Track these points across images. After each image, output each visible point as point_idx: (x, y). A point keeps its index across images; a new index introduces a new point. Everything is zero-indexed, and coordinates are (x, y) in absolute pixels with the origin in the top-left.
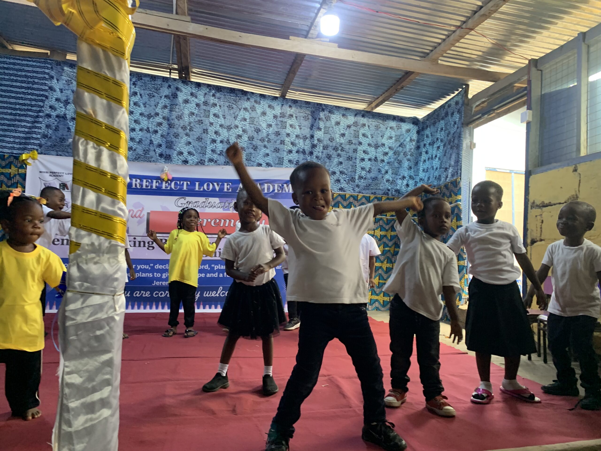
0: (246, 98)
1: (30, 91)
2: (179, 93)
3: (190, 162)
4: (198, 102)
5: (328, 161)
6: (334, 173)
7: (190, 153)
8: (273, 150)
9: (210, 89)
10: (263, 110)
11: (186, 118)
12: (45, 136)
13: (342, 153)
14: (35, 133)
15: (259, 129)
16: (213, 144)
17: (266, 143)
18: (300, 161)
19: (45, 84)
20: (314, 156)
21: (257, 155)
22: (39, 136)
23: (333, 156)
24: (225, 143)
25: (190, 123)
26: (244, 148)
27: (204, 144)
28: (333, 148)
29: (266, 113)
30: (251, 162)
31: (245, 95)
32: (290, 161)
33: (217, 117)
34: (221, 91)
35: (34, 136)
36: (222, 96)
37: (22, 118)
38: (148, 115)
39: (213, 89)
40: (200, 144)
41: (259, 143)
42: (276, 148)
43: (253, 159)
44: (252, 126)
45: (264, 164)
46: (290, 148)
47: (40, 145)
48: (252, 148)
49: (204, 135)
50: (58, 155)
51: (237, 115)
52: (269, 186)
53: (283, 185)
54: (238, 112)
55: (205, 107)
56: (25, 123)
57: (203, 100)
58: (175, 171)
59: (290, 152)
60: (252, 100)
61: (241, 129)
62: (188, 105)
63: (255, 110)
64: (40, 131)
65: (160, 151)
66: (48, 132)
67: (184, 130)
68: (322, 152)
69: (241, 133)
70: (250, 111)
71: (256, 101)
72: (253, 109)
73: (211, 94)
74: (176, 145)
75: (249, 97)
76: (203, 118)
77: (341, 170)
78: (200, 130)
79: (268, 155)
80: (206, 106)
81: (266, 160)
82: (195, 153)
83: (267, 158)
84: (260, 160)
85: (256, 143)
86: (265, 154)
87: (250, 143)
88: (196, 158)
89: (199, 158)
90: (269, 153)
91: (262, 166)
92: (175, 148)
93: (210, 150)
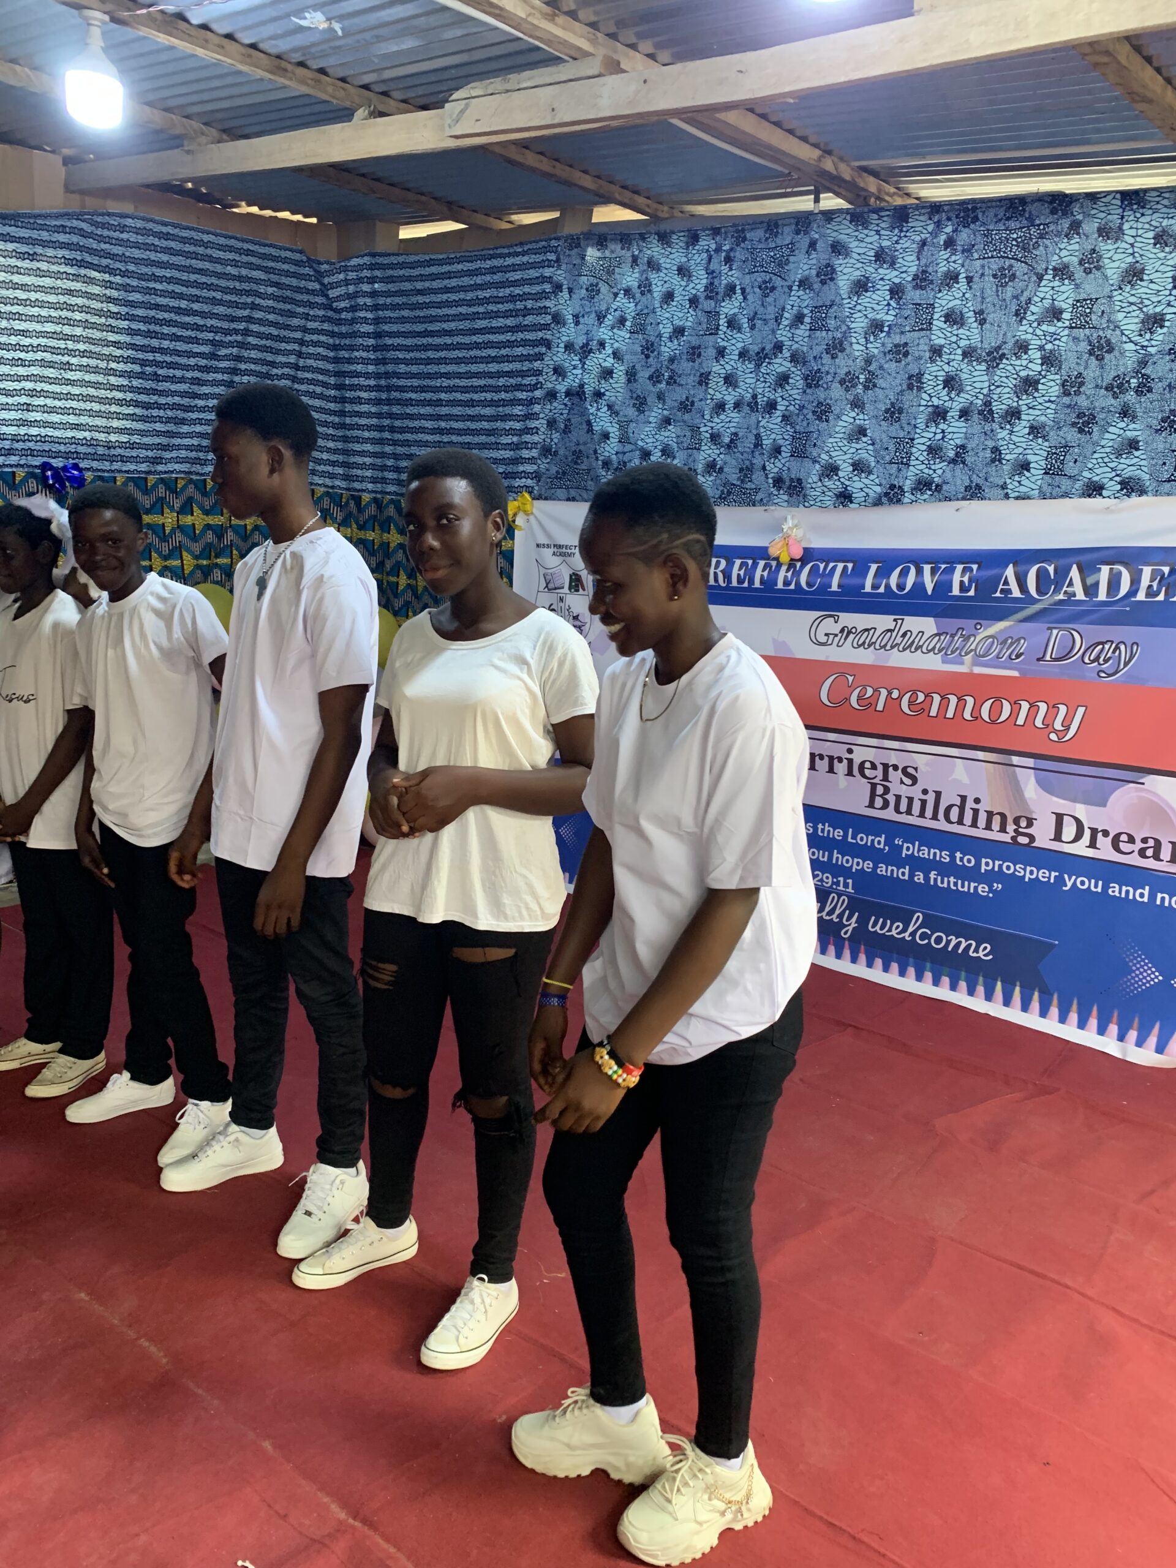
0: (1065, 224)
1: (520, 336)
2: (839, 262)
3: (858, 496)
4: (897, 281)
7: (859, 467)
8: (1155, 423)
9: (938, 224)
10: (1130, 259)
11: (856, 347)
12: (546, 451)
14: (526, 445)
15: (1108, 342)
16: (937, 425)
17: (1130, 397)
19: (544, 310)
21: (1090, 448)
22: (534, 453)
24: (976, 417)
25: (868, 361)
26: (1043, 426)
27: (907, 428)
29: (1143, 269)
30: (1064, 481)
31: (1065, 214)
33: (955, 322)
34: (976, 219)
35: (525, 454)
36: (979, 238)
37: (507, 410)
38: (758, 353)
39: (949, 219)
40: (895, 430)
41: (1106, 401)
42: (1171, 411)
43: (1070, 468)
44: (1081, 333)
45: (1113, 486)
47: (537, 476)
48: (1074, 424)
49: (908, 396)
50: (568, 499)
51: (1029, 301)
52: (1120, 573)
54: (1031, 286)
55: (918, 292)
56: (512, 423)
57: (914, 269)
60: (1090, 227)
61: (1038, 355)
62: (866, 299)
63: (1098, 268)
64: (536, 438)
65: (776, 470)
66: (552, 440)
67: (847, 390)
69: (1039, 368)
70: (1079, 274)
71: (1104, 232)
72: (1091, 262)
73: (942, 238)
74: (819, 443)
75: (1080, 217)
76: (908, 337)
78: (898, 381)
79: (1133, 445)
80: (922, 288)
81: (1121, 467)
82: (873, 464)
83: (1128, 462)
84: (1098, 471)
85: (1092, 402)
86: (1122, 444)
87: (1069, 406)
88: (877, 481)
89: (884, 482)
90: (1140, 438)
91: (1105, 493)
92: (815, 454)
93: (924, 448)
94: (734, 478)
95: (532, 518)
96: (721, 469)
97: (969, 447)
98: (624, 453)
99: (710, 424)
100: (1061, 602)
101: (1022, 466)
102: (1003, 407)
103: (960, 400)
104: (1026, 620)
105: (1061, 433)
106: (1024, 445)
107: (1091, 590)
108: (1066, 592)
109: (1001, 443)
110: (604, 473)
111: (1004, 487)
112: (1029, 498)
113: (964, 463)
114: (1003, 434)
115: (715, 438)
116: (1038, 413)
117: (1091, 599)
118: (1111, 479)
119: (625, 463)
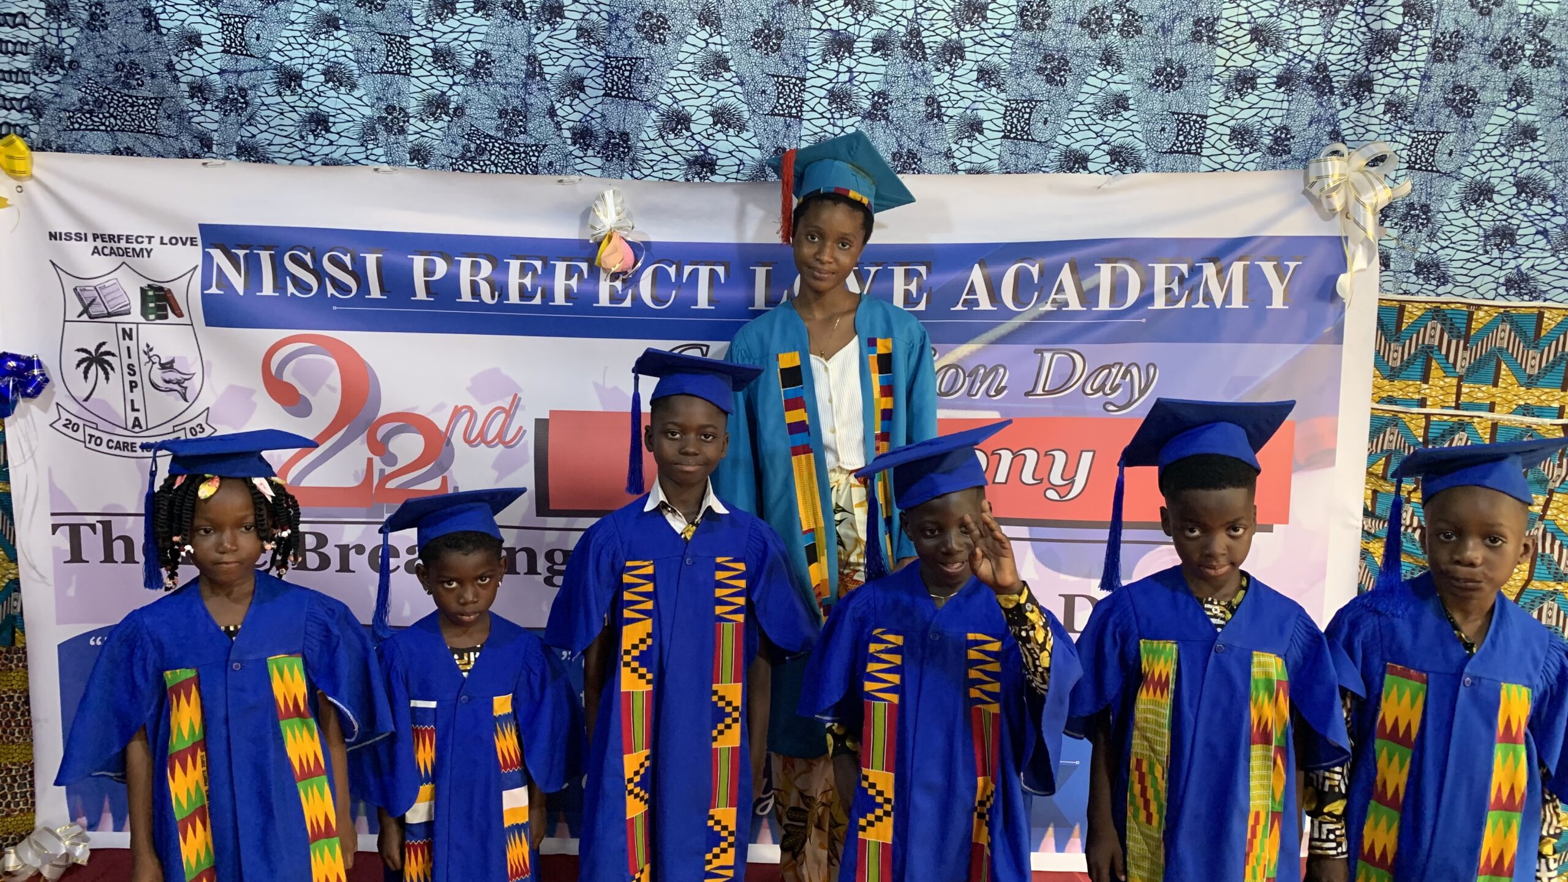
3: (726, 165)
5: (1454, 122)
6: (1481, 193)
7: (723, 118)
8: (1147, 74)
12: (49, 60)
13: (1541, 71)
16: (840, 60)
17: (1113, 38)
18: (1294, 130)
20: (1377, 98)
21: (1064, 105)
22: (22, 62)
23: (1485, 96)
24: (899, 52)
26: (996, 70)
27: (792, 62)
28: (1489, 48)
30: (1033, 148)
32: (1241, 136)
40: (772, 63)
41: (1079, 41)
42: (1167, 60)
43: (1040, 131)
45: (1100, 158)
46: (1241, 62)
47: (34, 106)
48: (1040, 70)
49: (791, 13)
50: (116, 152)
52: (1126, 273)
53: (1195, 271)
58: (651, 212)
59: (1245, 81)
64: (23, 35)
65: (577, 117)
66: (62, 40)
68: (1426, 77)
74: (653, 77)
77: (1524, 171)
79: (1120, 103)
81: (1108, 131)
82: (746, 115)
83: (1115, 124)
84: (1078, 136)
85: (1062, 41)
86: (1106, 100)
87: (1031, 44)
88: (755, 141)
89: (767, 144)
90: (1129, 94)
91: (1090, 165)
92: (647, 94)
93: (823, 93)
94: (489, 125)
95: (30, 185)
96: (459, 111)
97: (893, 95)
98: (240, 73)
99: (429, 33)
100: (1048, 314)
101: (971, 126)
102: (938, 39)
103: (871, 24)
104: (1002, 340)
105: (1023, 82)
106: (971, 96)
107: (1089, 297)
108: (1054, 301)
109: (939, 91)
110: (199, 108)
111: (949, 155)
112: (985, 171)
113: (887, 119)
114: (941, 78)
115: (442, 57)
116: (990, 51)
117: (1089, 309)
118: (1097, 148)
119: (243, 92)
